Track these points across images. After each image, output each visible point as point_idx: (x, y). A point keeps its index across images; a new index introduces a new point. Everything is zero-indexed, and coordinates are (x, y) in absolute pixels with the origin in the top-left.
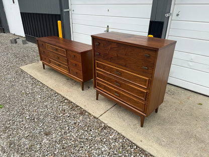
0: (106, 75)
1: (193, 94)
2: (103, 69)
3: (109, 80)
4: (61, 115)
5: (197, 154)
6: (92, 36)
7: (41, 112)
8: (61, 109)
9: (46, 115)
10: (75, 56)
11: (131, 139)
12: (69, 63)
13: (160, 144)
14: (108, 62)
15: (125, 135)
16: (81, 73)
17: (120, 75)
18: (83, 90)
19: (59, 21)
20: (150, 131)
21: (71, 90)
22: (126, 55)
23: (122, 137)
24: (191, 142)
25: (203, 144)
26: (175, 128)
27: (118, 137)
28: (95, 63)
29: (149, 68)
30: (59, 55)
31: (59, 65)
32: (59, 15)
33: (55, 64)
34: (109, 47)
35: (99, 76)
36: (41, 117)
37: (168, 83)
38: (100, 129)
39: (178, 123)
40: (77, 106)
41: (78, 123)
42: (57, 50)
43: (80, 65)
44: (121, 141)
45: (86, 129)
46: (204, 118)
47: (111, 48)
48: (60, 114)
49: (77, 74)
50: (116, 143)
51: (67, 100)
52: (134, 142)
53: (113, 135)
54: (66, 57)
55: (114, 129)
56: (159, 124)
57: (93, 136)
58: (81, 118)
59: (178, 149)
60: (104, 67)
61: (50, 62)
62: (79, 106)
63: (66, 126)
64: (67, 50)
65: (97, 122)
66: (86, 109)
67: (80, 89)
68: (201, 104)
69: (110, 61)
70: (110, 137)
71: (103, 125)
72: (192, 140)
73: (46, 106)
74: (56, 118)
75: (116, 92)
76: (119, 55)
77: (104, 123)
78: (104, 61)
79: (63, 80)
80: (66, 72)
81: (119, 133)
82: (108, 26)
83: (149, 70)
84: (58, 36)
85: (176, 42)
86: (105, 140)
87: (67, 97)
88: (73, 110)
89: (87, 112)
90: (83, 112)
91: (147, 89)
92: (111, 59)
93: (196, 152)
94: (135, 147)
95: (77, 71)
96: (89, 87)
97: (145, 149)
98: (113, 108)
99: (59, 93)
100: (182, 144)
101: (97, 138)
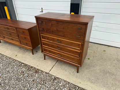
0: (50, 43)
1: (99, 45)
2: (47, 40)
3: (52, 46)
4: (22, 76)
5: (113, 83)
6: (35, 17)
7: (6, 77)
8: (20, 72)
9: (10, 79)
10: (23, 32)
11: (73, 83)
12: (20, 37)
13: (92, 82)
14: (50, 35)
15: (69, 81)
16: (30, 43)
17: (61, 43)
18: (33, 54)
19: (5, 7)
20: (83, 75)
21: (24, 56)
22: (63, 28)
23: (67, 83)
24: (108, 76)
25: (114, 76)
26: (96, 69)
27: (65, 83)
28: (40, 36)
29: (81, 36)
30: (11, 32)
31: (12, 39)
32: (5, 3)
33: (9, 39)
34: (50, 24)
35: (45, 44)
36: (7, 81)
37: (90, 42)
38: (52, 81)
39: (97, 65)
40: (32, 67)
41: (35, 80)
42: (8, 28)
43: (29, 37)
44: (67, 86)
45: (42, 83)
46: (109, 59)
47: (52, 25)
48: (20, 76)
49: (27, 44)
50: (65, 88)
51: (23, 63)
52: (76, 85)
53: (62, 83)
54: (17, 33)
55: (61, 78)
56: (87, 69)
57: (48, 87)
58: (37, 75)
59: (102, 83)
60: (48, 38)
61: (4, 37)
62: (33, 67)
63: (27, 84)
64: (16, 28)
65: (49, 76)
66: (39, 68)
67: (31, 54)
68: (105, 51)
69: (52, 34)
70: (60, 85)
71: (53, 77)
72: (108, 75)
73: (8, 71)
74: (18, 79)
75: (58, 53)
76: (58, 29)
77: (53, 76)
78: (47, 34)
79: (17, 49)
80: (18, 43)
81: (65, 81)
82: (42, 8)
83: (81, 38)
84: (7, 18)
85: (94, 16)
86: (57, 88)
87: (23, 62)
88: (30, 71)
89: (40, 70)
90: (37, 71)
91: (80, 50)
92: (53, 33)
93: (112, 82)
94: (78, 88)
95: (27, 42)
96: (37, 52)
97: (84, 88)
98: (57, 64)
99: (16, 59)
100: (103, 79)
101: (51, 88)
